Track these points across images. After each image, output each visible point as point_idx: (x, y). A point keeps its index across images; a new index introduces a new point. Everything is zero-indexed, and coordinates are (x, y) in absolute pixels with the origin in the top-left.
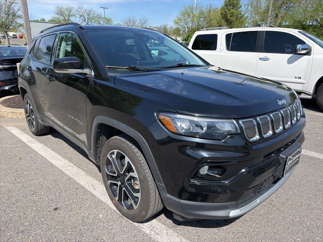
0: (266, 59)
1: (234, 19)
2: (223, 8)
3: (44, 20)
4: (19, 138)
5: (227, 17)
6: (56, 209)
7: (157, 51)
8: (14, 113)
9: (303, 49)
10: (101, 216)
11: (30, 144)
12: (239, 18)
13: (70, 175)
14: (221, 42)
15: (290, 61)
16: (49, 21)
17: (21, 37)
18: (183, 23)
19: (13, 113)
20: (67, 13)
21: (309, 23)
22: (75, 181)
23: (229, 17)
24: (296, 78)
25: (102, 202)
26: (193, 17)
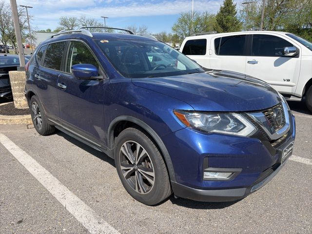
0: (254, 63)
1: (229, 25)
2: (219, 15)
3: (50, 31)
4: (4, 145)
5: (223, 23)
6: (20, 222)
7: (152, 57)
8: (5, 120)
9: (290, 52)
10: (64, 230)
11: (12, 152)
12: (234, 24)
13: (43, 184)
14: (210, 46)
15: (277, 64)
16: (54, 31)
17: (28, 47)
18: (180, 30)
19: (3, 120)
20: (71, 23)
21: (303, 27)
22: (47, 190)
23: (225, 23)
24: (285, 80)
25: (70, 214)
26: (190, 24)
